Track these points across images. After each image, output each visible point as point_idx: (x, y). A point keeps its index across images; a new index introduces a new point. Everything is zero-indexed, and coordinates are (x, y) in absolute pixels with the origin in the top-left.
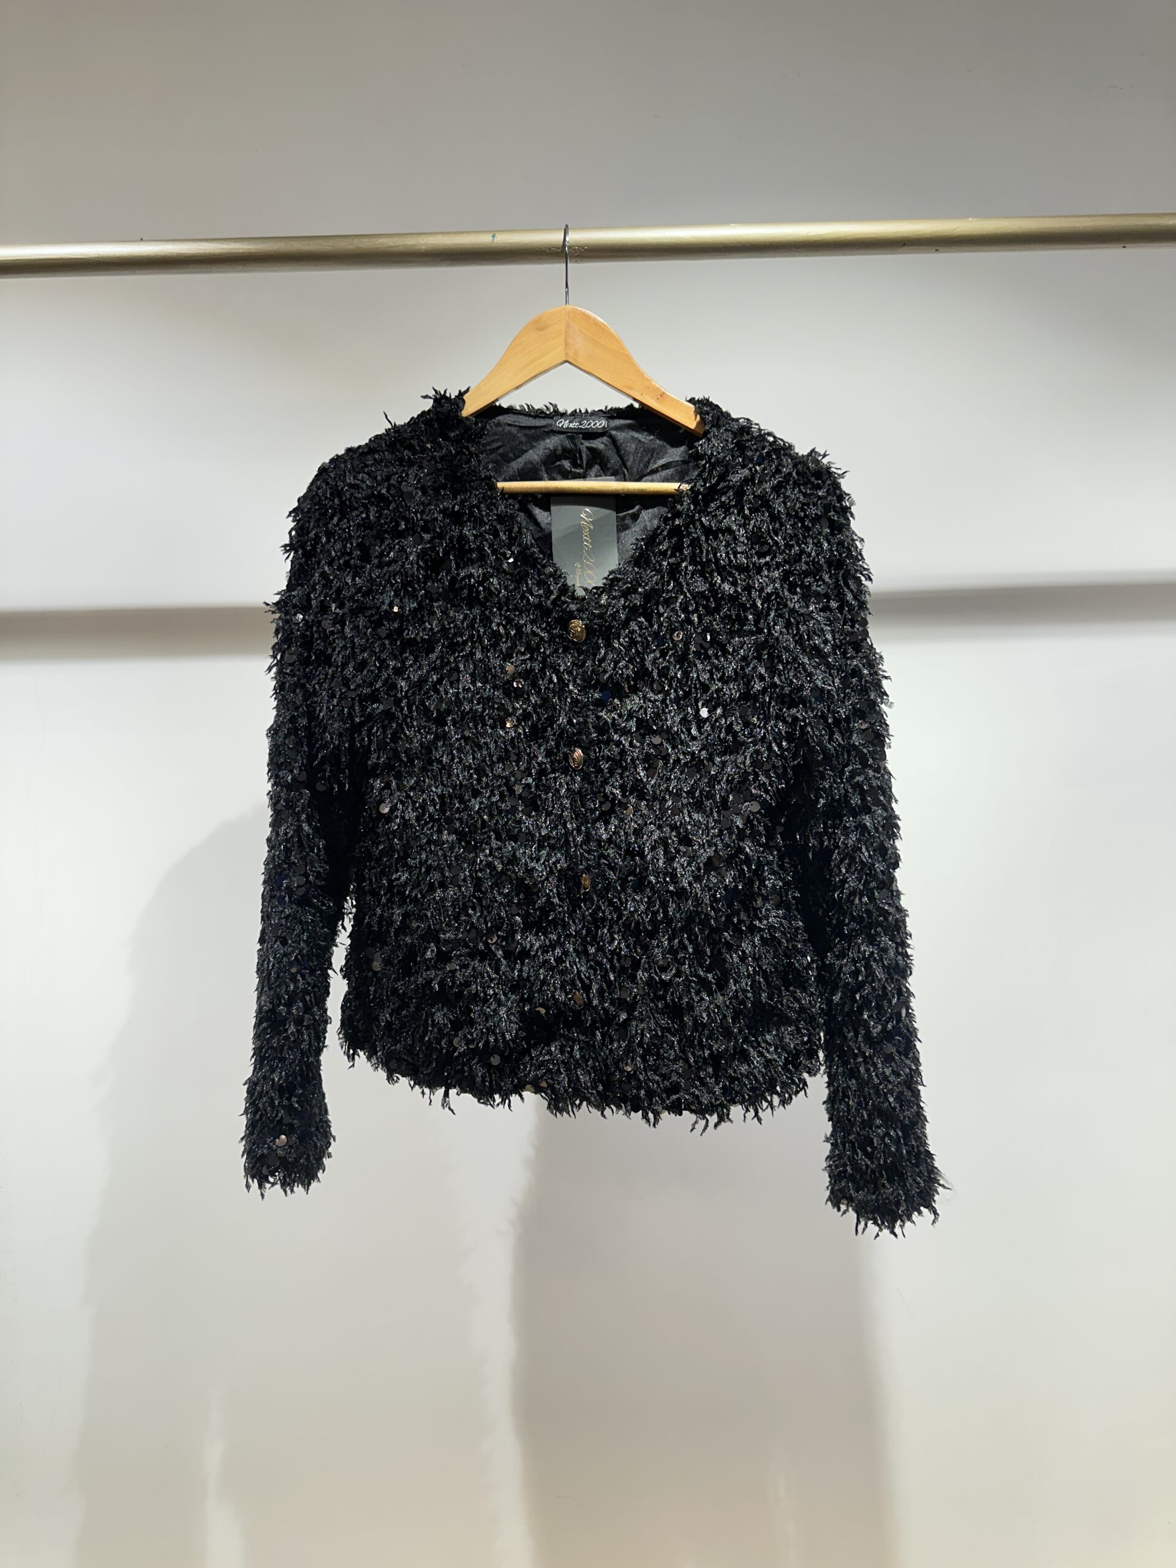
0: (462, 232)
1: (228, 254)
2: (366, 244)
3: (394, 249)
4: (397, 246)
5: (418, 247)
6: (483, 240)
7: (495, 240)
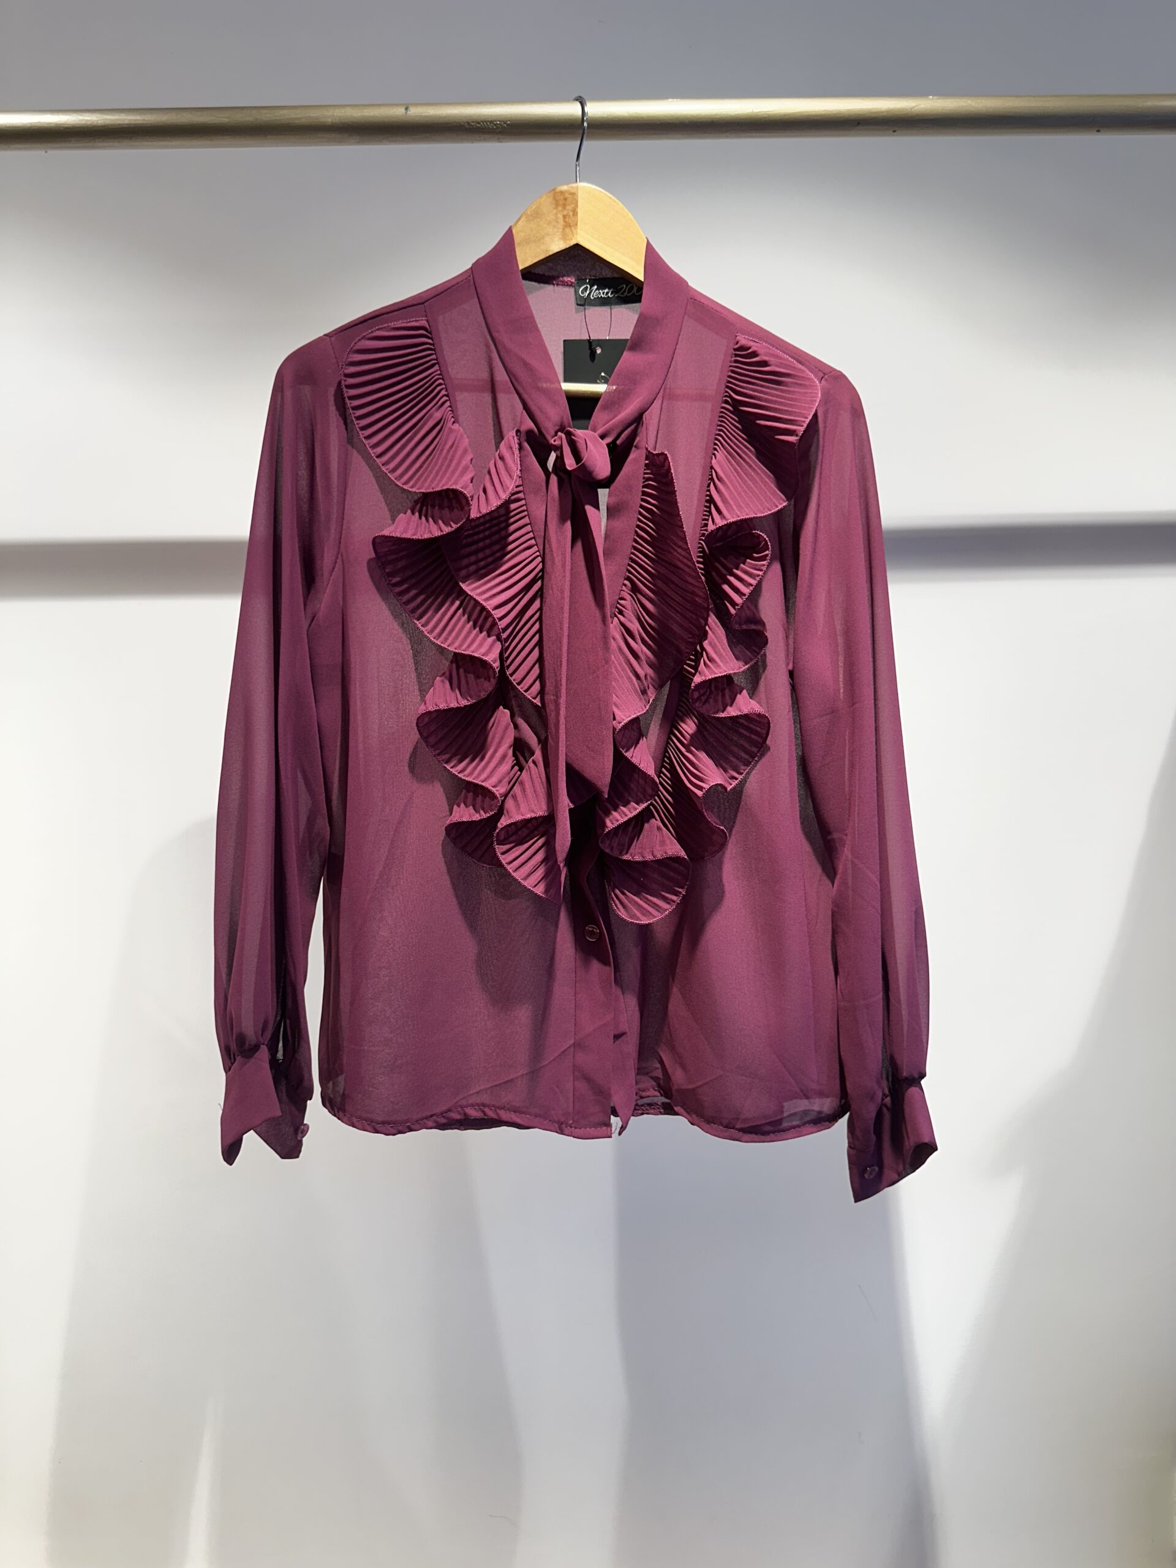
0: (373, 105)
1: (112, 125)
2: (266, 117)
3: (297, 122)
4: (299, 119)
5: (323, 120)
6: (396, 113)
7: (409, 112)
